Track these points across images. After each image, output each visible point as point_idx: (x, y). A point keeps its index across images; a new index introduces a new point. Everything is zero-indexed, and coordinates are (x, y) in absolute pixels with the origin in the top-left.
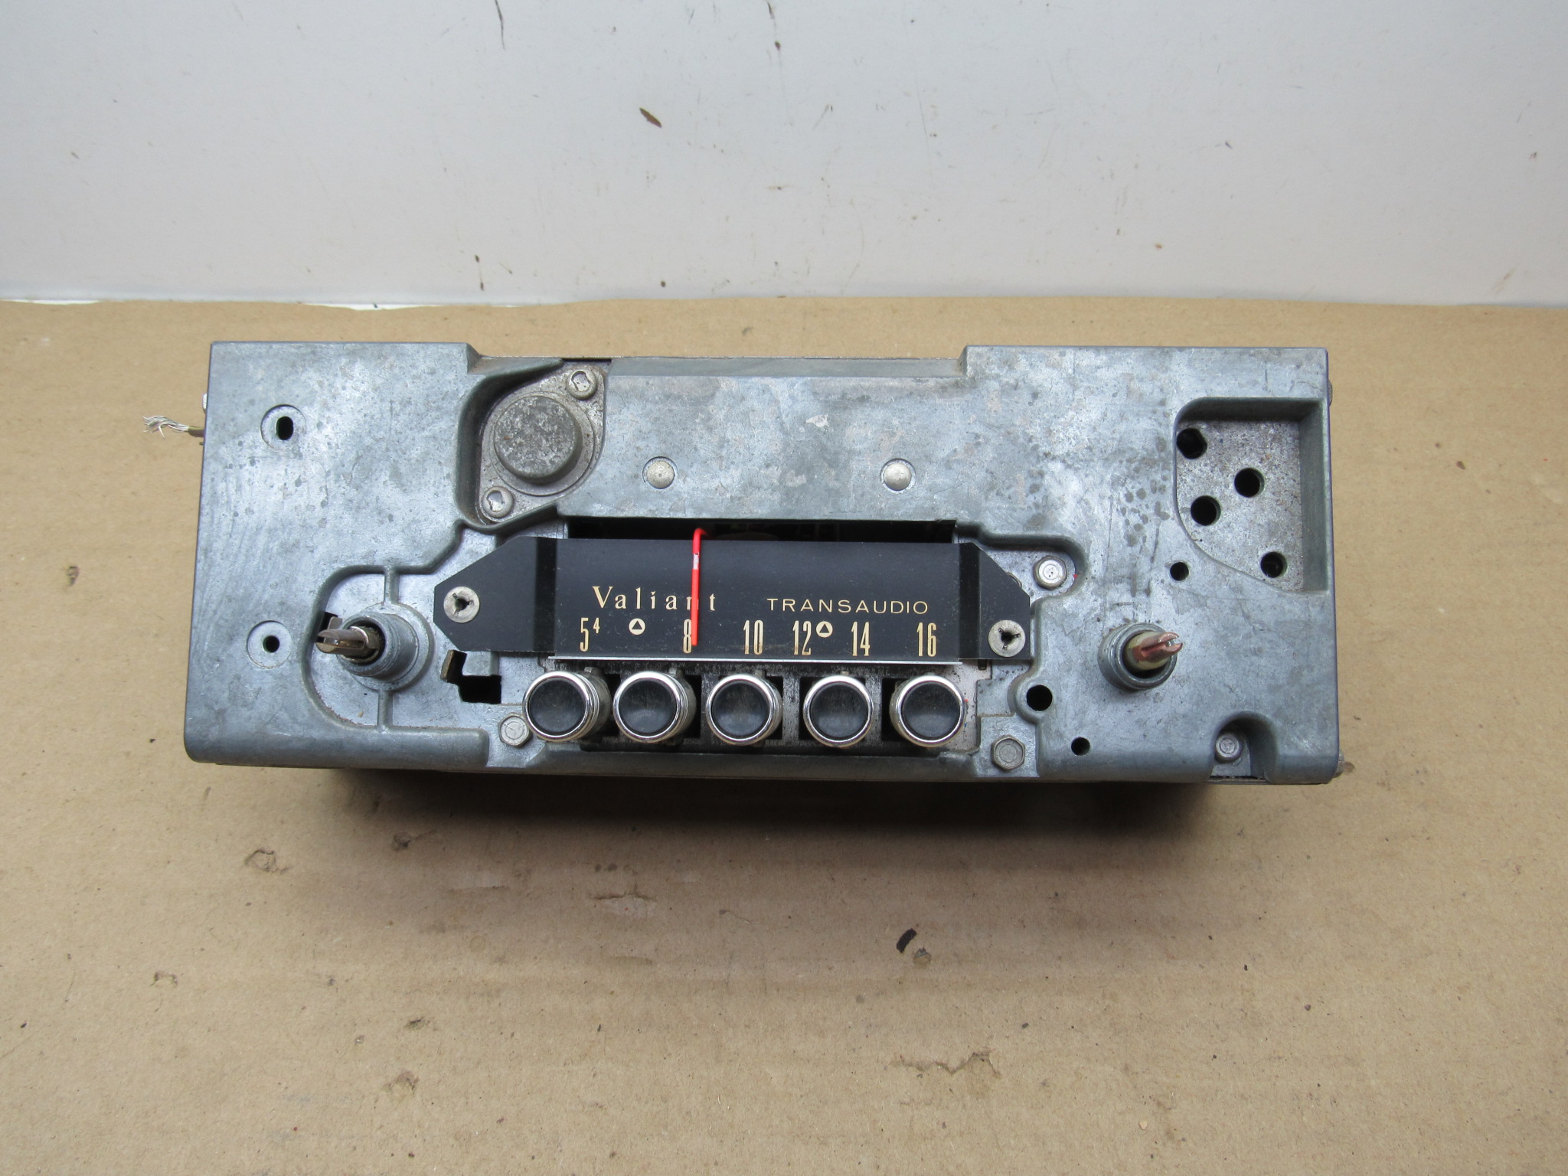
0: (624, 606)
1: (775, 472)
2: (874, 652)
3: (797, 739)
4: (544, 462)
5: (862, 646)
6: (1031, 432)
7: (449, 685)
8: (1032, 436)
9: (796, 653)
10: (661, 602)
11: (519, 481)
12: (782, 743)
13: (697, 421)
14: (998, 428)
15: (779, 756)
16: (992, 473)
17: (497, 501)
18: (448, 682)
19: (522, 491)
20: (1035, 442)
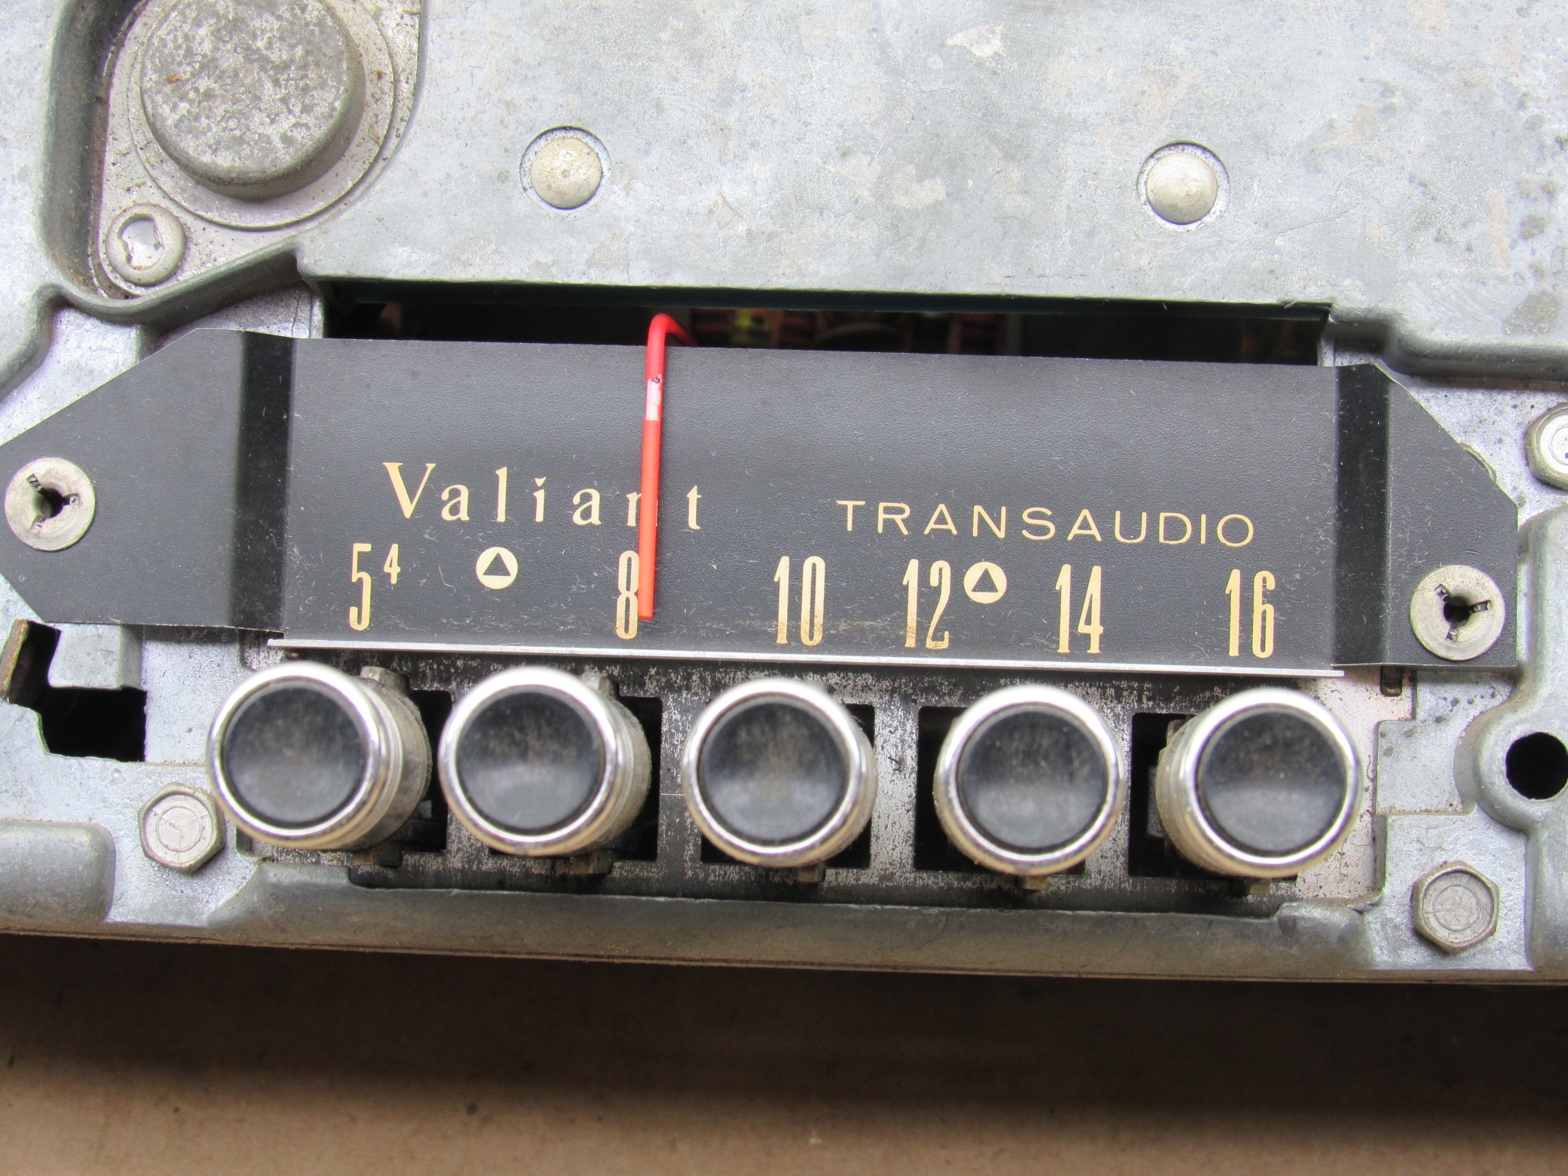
0: (464, 515)
1: (864, 170)
2: (1111, 644)
3: (909, 867)
4: (268, 140)
5: (1082, 628)
6: (1522, 82)
7: (17, 710)
8: (1525, 95)
9: (911, 642)
10: (559, 506)
11: (200, 192)
12: (869, 877)
13: (664, 36)
14: (1440, 70)
15: (865, 907)
16: (1423, 185)
17: (144, 242)
18: (12, 701)
19: (209, 216)
20: (1532, 110)
